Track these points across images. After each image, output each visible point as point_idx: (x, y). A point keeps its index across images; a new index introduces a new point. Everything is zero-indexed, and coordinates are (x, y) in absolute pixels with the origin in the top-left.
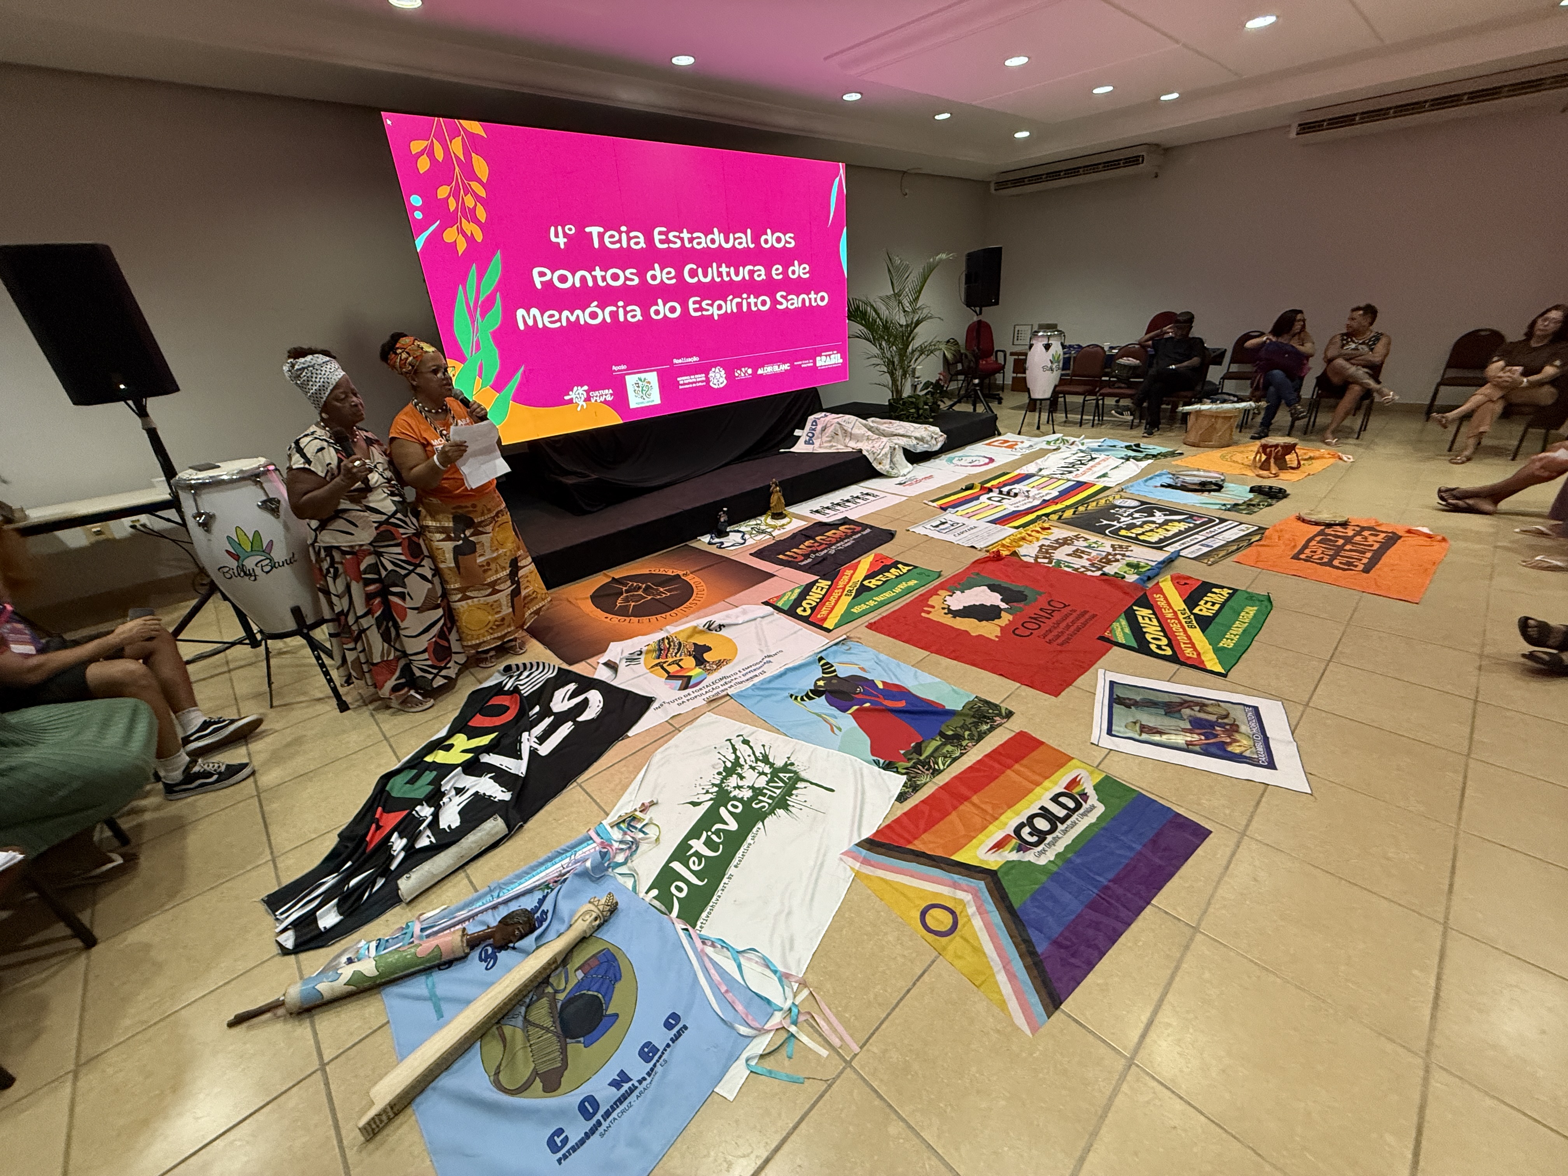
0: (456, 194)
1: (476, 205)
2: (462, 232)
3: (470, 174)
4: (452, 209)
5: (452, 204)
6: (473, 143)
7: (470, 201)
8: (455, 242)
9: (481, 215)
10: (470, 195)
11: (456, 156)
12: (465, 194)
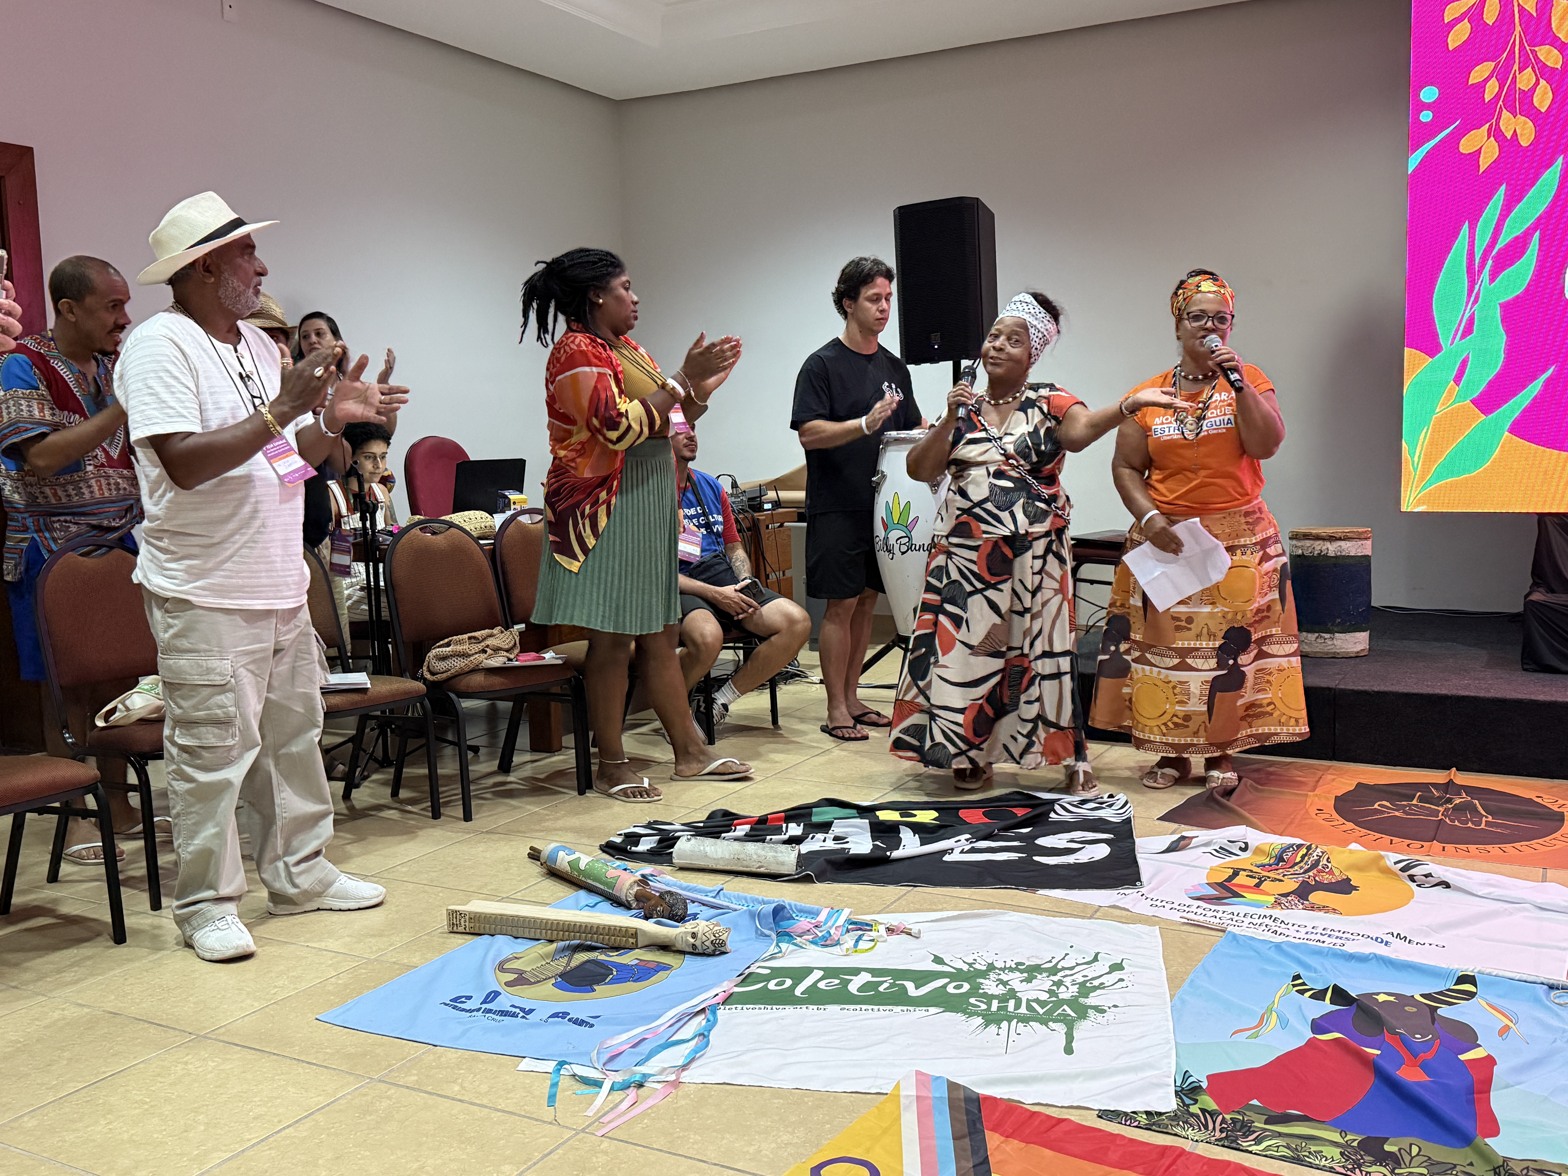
0: (1502, 74)
1: (1537, 83)
2: (1496, 133)
4: (1488, 97)
5: (1492, 89)
7: (1525, 79)
8: (1479, 151)
9: (1543, 99)
10: (1530, 69)
11: (1522, 10)
12: (1521, 70)
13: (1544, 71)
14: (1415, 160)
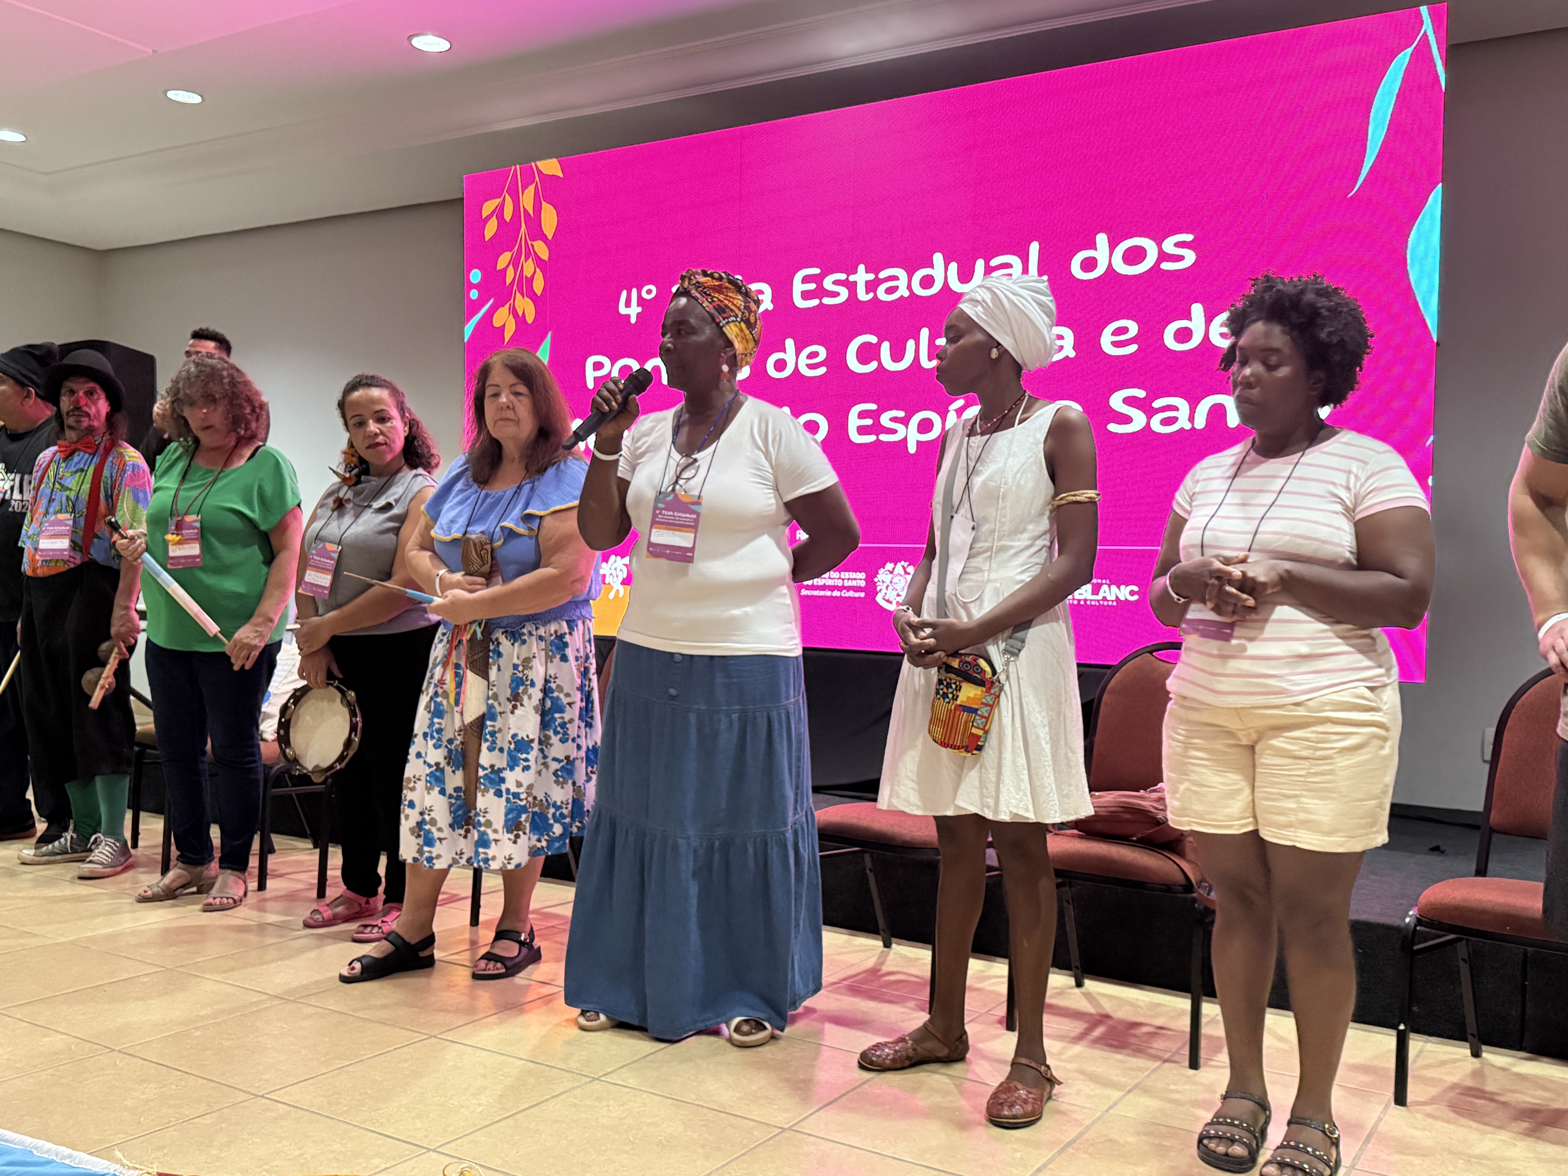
0: (515, 262)
1: (535, 272)
2: (514, 311)
4: (508, 281)
5: (510, 274)
7: (529, 268)
8: (504, 326)
9: (539, 285)
10: (530, 260)
11: (525, 210)
12: (526, 259)
13: (539, 262)
14: (469, 330)
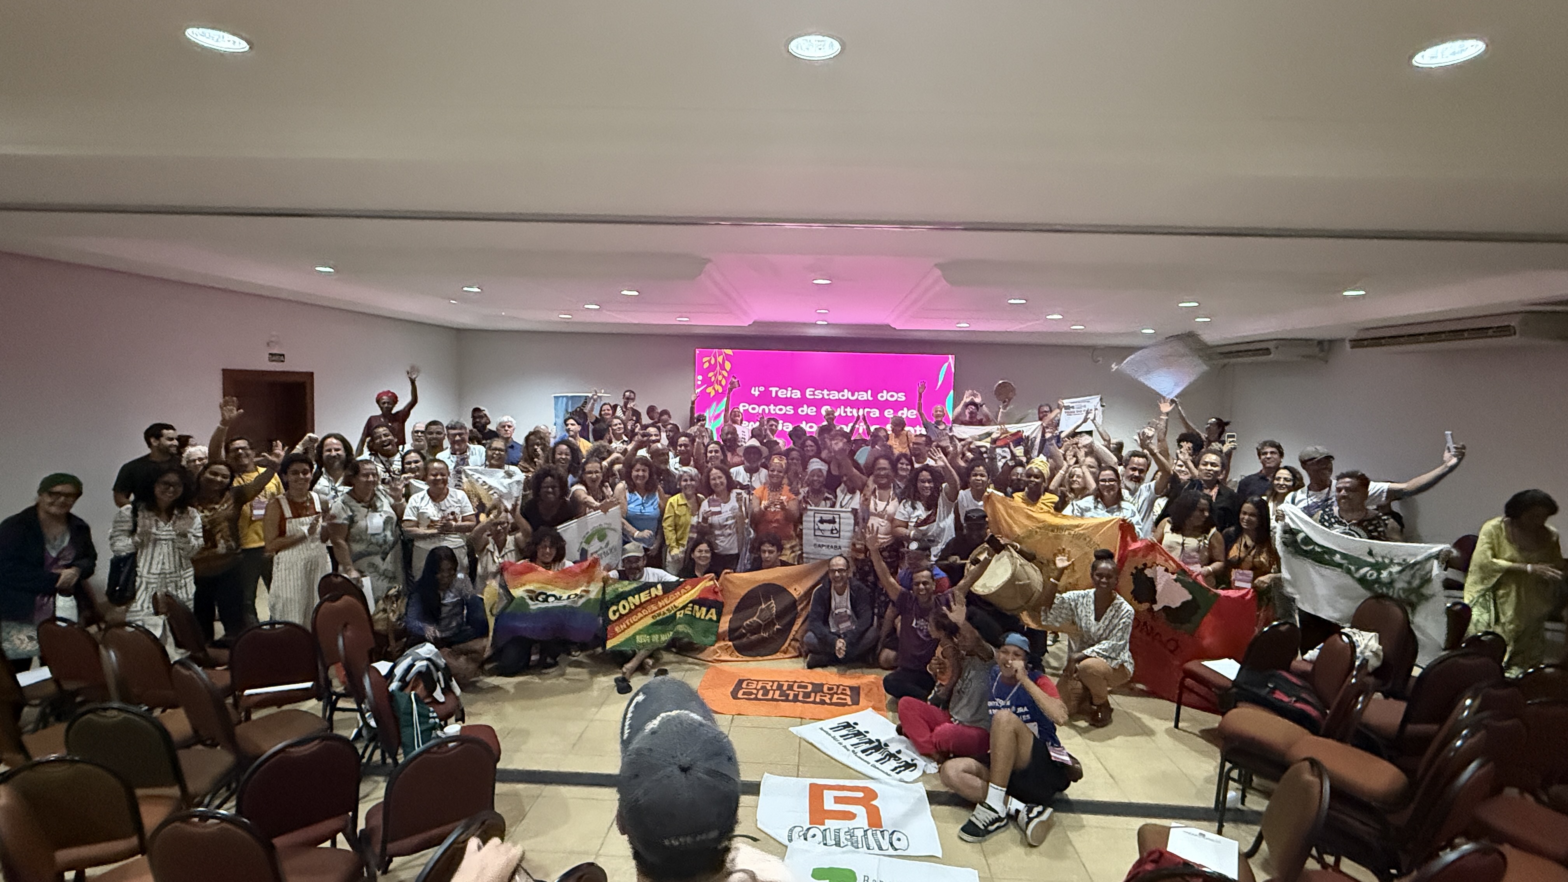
0: (715, 375)
1: (722, 379)
2: (714, 389)
3: (723, 367)
5: (713, 379)
6: (728, 358)
8: (710, 392)
9: (724, 383)
11: (719, 362)
12: (719, 375)
13: (724, 376)
14: (698, 390)
